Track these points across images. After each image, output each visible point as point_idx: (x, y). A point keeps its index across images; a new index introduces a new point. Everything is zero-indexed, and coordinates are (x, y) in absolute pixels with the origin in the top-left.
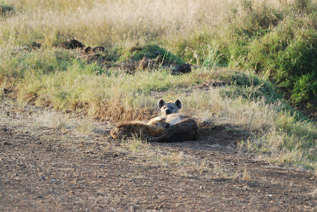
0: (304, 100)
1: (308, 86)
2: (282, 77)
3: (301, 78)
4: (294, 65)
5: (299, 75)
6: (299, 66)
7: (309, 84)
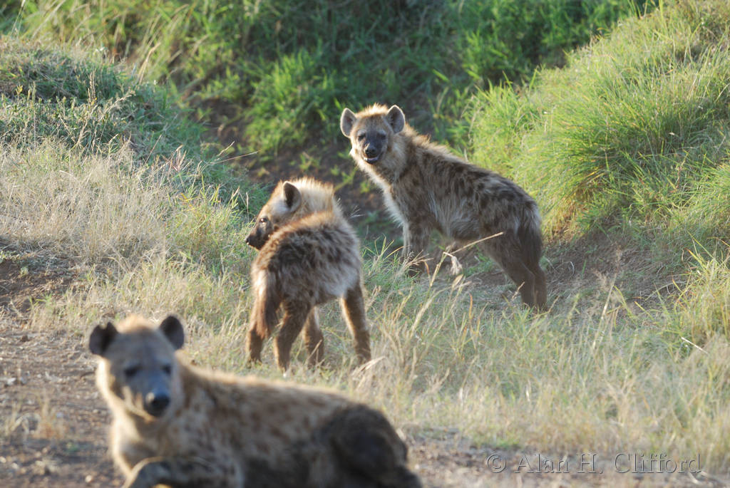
0: (292, 145)
1: (303, 93)
2: (214, 64)
3: (277, 67)
4: (252, 23)
5: (272, 57)
6: (271, 26)
7: (306, 88)
